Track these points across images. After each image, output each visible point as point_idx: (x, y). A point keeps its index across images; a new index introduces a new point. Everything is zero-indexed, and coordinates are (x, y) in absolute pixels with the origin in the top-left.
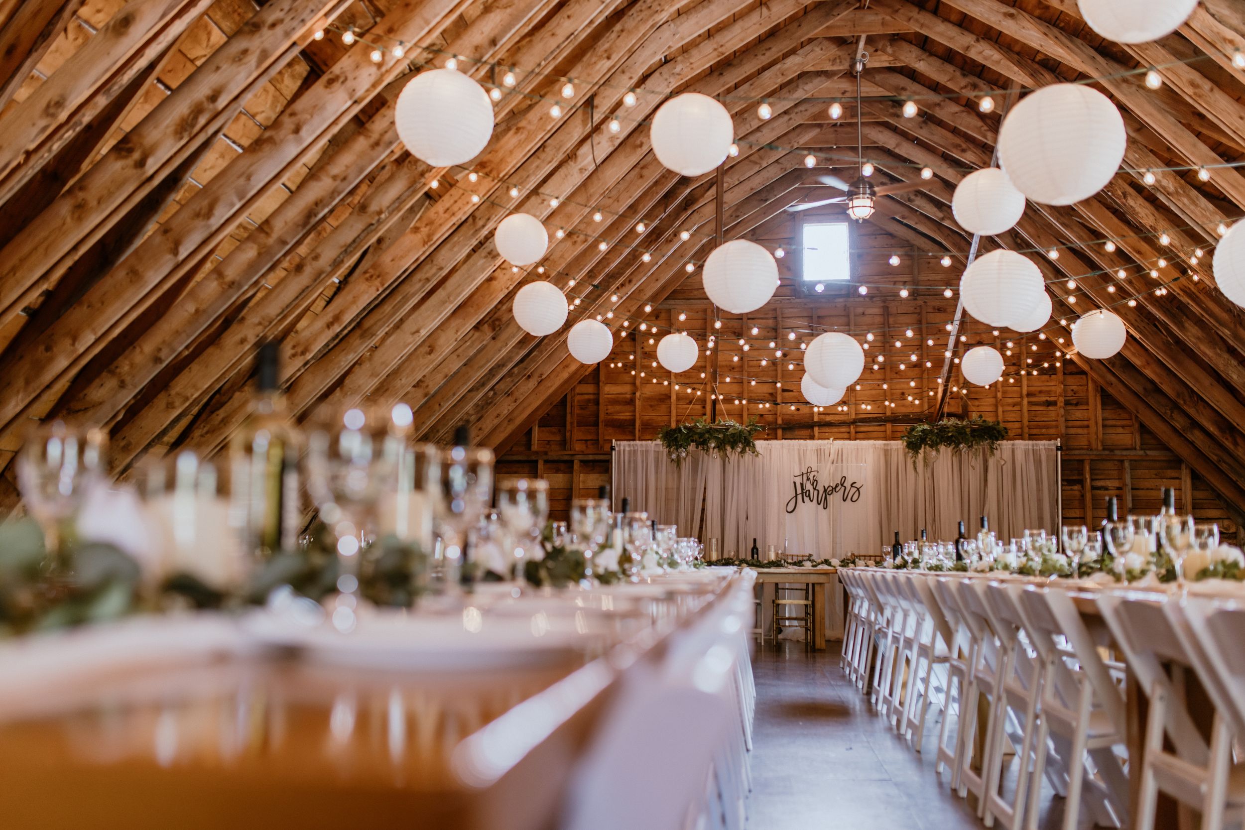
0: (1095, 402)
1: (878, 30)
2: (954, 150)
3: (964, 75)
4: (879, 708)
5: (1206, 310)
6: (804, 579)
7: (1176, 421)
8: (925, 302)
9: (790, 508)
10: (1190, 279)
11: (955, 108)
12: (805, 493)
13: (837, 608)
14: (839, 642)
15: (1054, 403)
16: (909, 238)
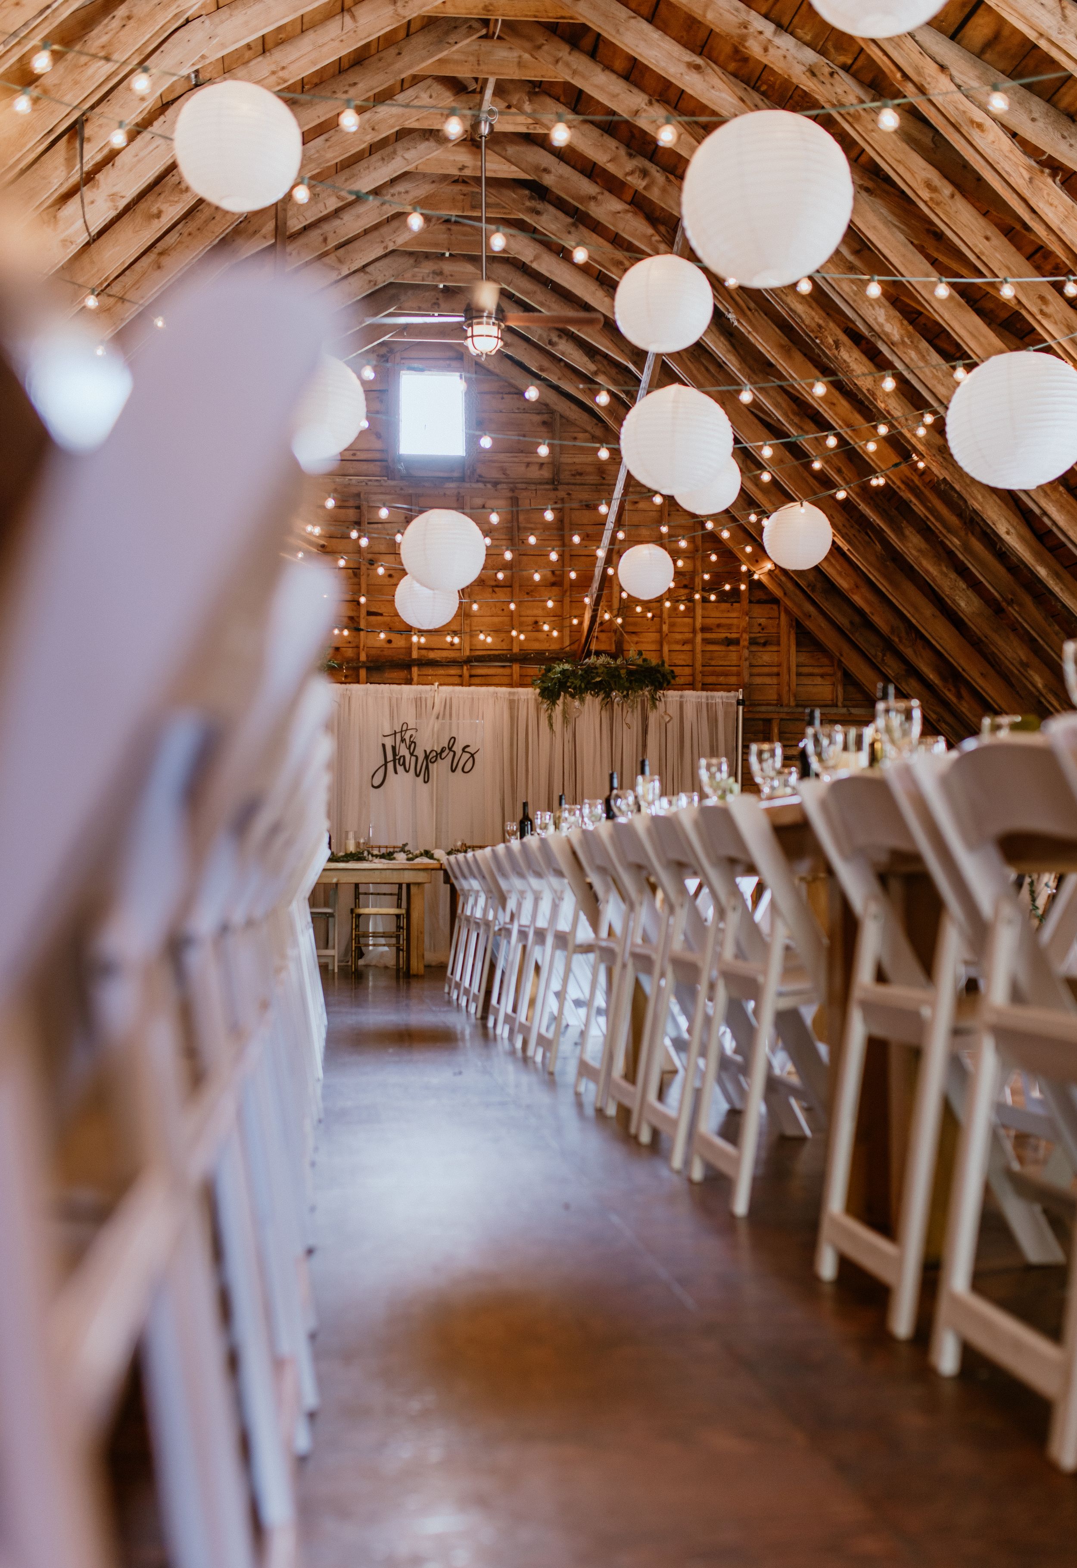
0: (788, 640)
1: (513, 73)
2: (614, 269)
3: (630, 155)
4: (499, 1031)
5: (932, 511)
6: (396, 878)
7: (889, 666)
8: (569, 494)
9: (377, 782)
10: (914, 466)
11: (615, 205)
12: (398, 760)
13: (441, 922)
14: (443, 967)
15: (736, 642)
16: (548, 401)
